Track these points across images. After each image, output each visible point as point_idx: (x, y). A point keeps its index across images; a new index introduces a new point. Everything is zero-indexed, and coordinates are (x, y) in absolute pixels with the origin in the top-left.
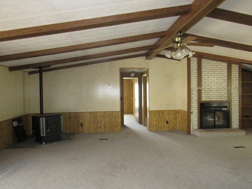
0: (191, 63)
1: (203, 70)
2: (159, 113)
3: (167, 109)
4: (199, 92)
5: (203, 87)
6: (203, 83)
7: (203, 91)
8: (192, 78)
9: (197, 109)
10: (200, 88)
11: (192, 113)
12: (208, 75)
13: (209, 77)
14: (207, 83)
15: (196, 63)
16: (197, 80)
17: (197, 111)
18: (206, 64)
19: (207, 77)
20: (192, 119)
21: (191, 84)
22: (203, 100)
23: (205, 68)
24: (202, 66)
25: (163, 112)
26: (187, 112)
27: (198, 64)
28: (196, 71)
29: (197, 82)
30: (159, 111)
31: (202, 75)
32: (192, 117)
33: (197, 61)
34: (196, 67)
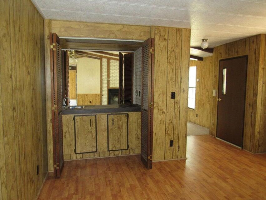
0: (103, 62)
1: (111, 67)
2: (84, 96)
3: (90, 93)
4: (108, 82)
5: (111, 78)
6: (111, 76)
7: (110, 81)
8: (103, 72)
9: (107, 93)
10: (109, 79)
11: (103, 95)
12: (115, 70)
13: (115, 72)
14: (114, 76)
15: (106, 62)
16: (107, 73)
17: (106, 94)
18: (113, 63)
19: (113, 72)
20: (103, 99)
21: (103, 76)
22: (111, 87)
23: (112, 66)
24: (111, 65)
25: (87, 95)
26: (100, 94)
27: (107, 63)
28: (106, 68)
29: (106, 75)
30: (84, 95)
31: (110, 70)
32: (103, 98)
33: (106, 61)
34: (106, 65)
